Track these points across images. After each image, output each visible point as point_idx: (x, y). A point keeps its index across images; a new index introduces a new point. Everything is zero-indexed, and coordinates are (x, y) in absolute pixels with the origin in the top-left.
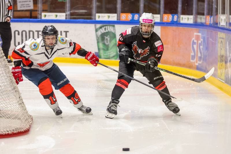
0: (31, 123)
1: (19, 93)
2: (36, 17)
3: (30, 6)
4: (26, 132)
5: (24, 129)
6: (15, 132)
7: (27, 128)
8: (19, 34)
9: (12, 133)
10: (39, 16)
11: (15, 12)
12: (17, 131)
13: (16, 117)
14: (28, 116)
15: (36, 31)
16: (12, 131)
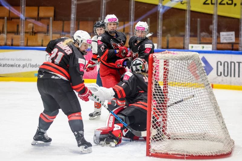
0: (232, 146)
1: (222, 119)
2: (237, 50)
3: (232, 40)
4: (228, 155)
5: (227, 152)
6: (218, 154)
7: (229, 151)
8: (221, 65)
9: (216, 155)
10: (240, 49)
11: (218, 45)
12: (220, 154)
13: (220, 141)
14: (230, 140)
15: (237, 62)
16: (216, 154)
